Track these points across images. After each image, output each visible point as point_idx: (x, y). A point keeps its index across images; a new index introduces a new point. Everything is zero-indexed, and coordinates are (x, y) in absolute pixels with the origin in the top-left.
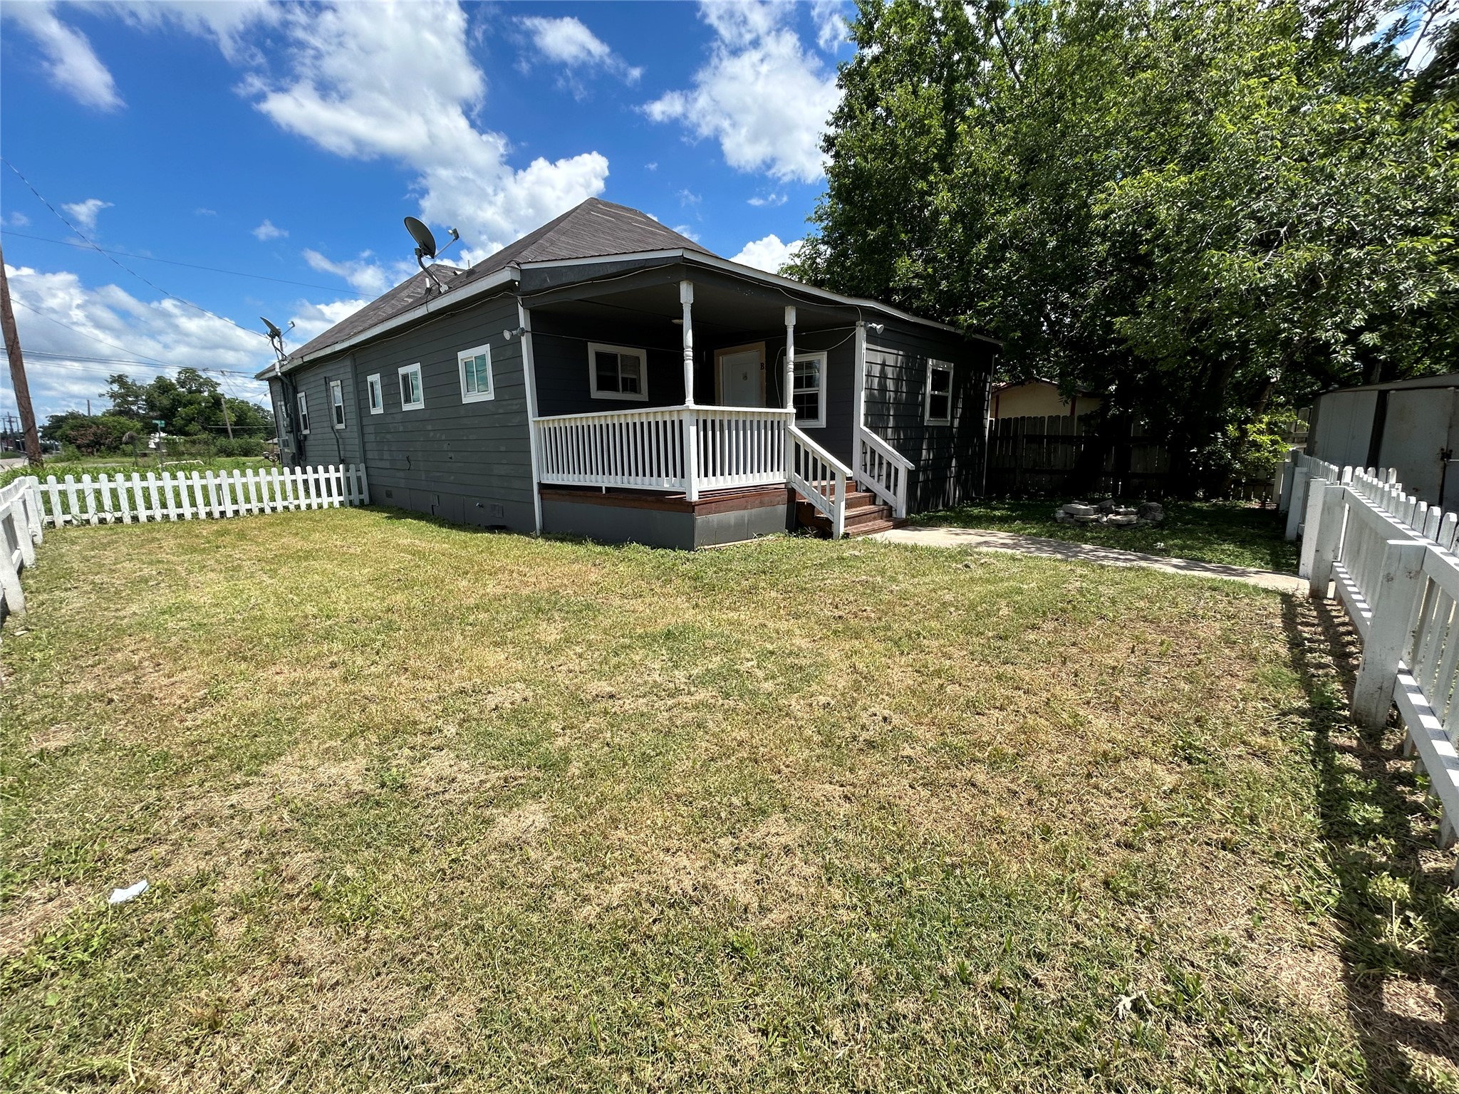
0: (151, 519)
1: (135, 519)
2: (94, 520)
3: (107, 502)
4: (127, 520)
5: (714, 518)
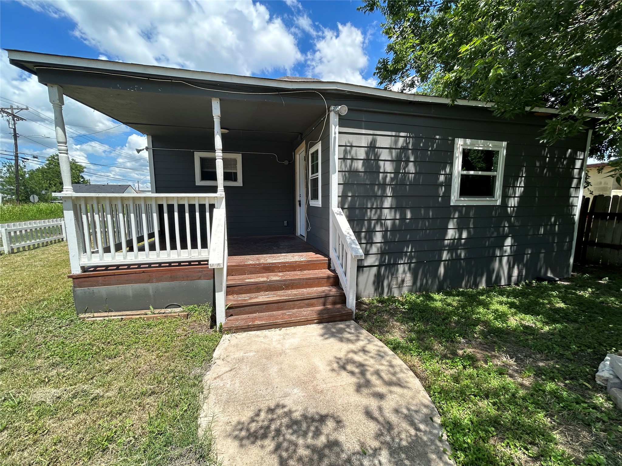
5: (102, 290)
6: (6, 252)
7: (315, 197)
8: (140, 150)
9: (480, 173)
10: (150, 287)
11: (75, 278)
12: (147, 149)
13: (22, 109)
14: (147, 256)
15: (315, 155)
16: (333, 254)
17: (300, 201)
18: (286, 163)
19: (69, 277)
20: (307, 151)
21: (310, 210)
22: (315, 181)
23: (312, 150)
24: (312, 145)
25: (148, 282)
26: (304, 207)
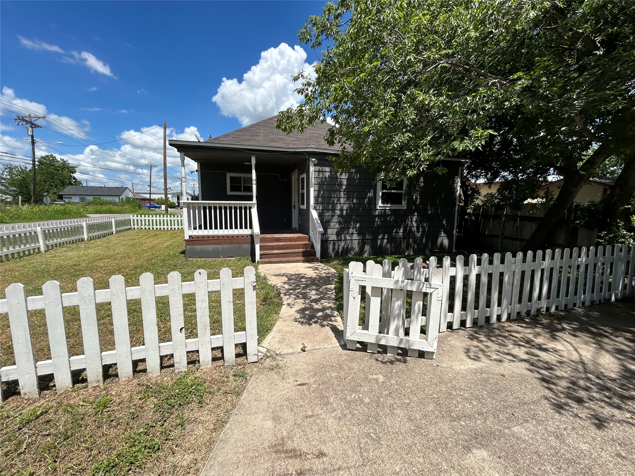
0: (157, 229)
1: (153, 228)
2: (144, 228)
3: (147, 223)
4: (151, 229)
5: (198, 247)
6: (86, 239)
7: (303, 203)
8: (193, 172)
9: (395, 191)
10: (220, 247)
11: (186, 241)
12: (197, 171)
13: (39, 118)
14: (219, 232)
15: (303, 179)
16: (311, 233)
17: (294, 206)
18: (286, 180)
19: (184, 240)
20: (299, 176)
21: (300, 210)
22: (303, 194)
23: (301, 177)
24: (302, 173)
25: (219, 244)
26: (297, 209)
